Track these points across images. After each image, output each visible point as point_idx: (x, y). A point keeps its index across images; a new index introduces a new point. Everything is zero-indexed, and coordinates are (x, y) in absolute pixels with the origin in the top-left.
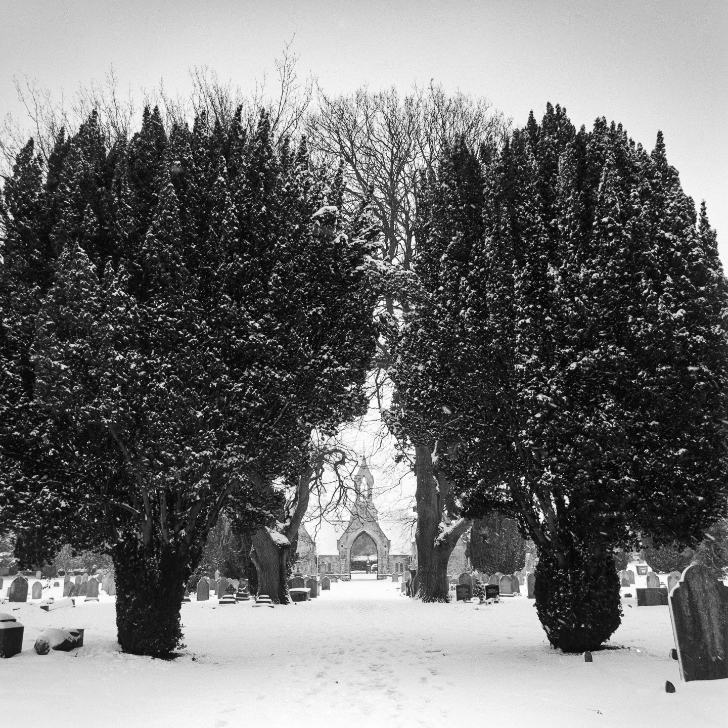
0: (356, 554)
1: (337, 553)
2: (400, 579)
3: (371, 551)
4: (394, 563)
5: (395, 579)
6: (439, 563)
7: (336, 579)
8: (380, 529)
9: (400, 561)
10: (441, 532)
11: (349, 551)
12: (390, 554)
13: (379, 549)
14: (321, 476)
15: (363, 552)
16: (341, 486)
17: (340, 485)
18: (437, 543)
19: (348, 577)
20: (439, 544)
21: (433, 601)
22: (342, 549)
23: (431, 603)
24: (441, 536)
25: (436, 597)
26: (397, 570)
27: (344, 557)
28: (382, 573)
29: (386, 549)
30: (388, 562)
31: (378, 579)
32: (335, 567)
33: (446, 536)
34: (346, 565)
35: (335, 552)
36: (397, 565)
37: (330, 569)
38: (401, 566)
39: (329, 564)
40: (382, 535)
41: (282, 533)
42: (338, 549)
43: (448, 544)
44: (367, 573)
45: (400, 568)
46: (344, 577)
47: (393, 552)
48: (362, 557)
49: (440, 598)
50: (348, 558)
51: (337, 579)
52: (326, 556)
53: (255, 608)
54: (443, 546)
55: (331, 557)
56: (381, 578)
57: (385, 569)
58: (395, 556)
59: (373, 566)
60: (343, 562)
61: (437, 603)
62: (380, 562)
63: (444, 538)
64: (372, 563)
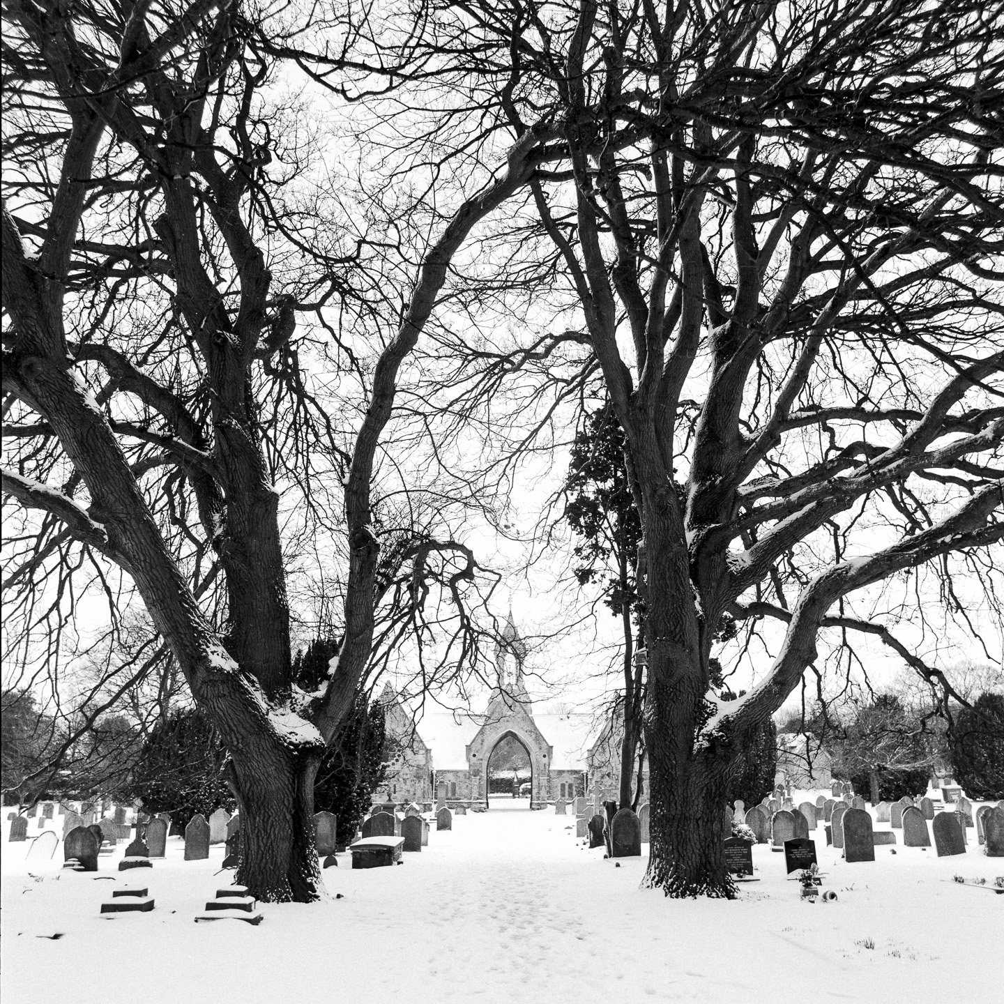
0: (497, 768)
1: (467, 767)
2: (569, 808)
3: (520, 763)
4: (557, 782)
5: (560, 810)
6: (709, 793)
7: (463, 809)
8: (536, 729)
9: (569, 779)
10: (711, 715)
11: (485, 763)
12: (551, 768)
13: (533, 759)
14: (422, 603)
15: (508, 766)
16: (466, 626)
17: (463, 626)
18: (701, 743)
19: (484, 805)
20: (706, 744)
21: (694, 893)
22: (474, 760)
23: (689, 899)
24: (712, 724)
25: (700, 883)
26: (563, 795)
27: (476, 773)
28: (538, 798)
29: (545, 760)
30: (549, 781)
31: (532, 808)
32: (462, 790)
33: (725, 725)
34: (480, 786)
35: (463, 766)
36: (563, 786)
37: (454, 793)
38: (570, 786)
39: (454, 784)
40: (539, 738)
41: (305, 715)
42: (468, 760)
43: (730, 743)
44: (514, 797)
45: (568, 791)
46: (479, 805)
47: (556, 765)
48: (506, 772)
49: (712, 885)
50: (484, 775)
51: (465, 808)
52: (448, 771)
53: (202, 924)
54: (720, 751)
55: (456, 772)
56: (535, 807)
57: (543, 793)
58: (560, 772)
59: (523, 786)
60: (475, 780)
61: (703, 899)
62: (535, 782)
63: (720, 730)
64: (522, 781)
